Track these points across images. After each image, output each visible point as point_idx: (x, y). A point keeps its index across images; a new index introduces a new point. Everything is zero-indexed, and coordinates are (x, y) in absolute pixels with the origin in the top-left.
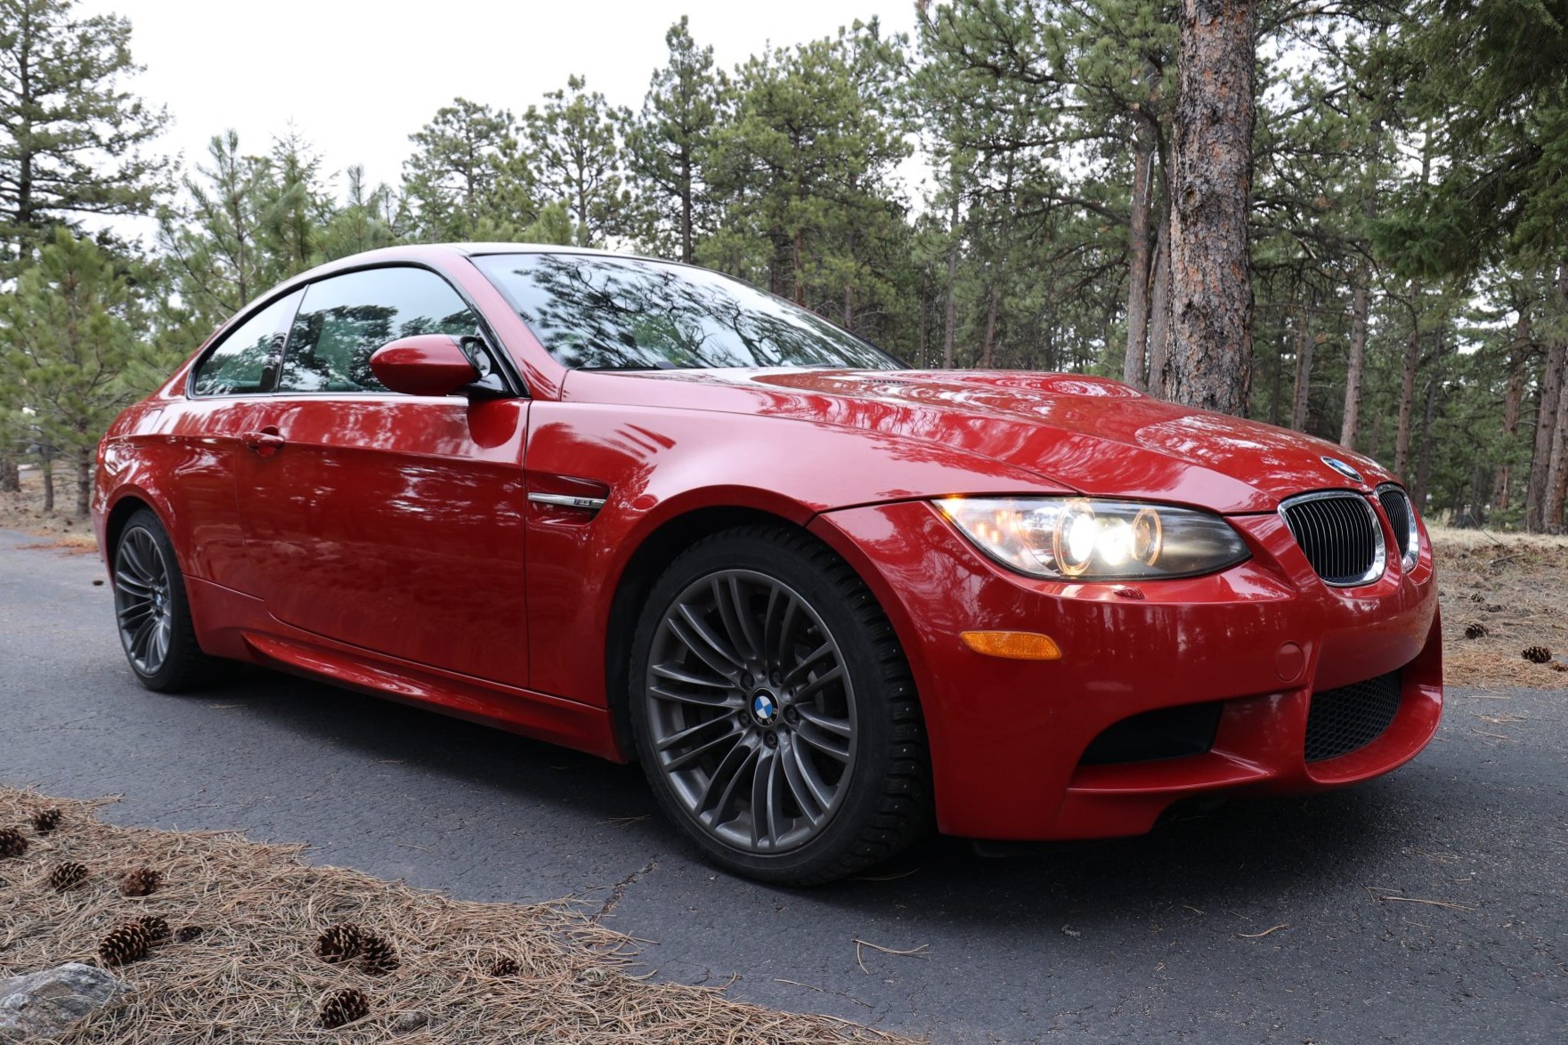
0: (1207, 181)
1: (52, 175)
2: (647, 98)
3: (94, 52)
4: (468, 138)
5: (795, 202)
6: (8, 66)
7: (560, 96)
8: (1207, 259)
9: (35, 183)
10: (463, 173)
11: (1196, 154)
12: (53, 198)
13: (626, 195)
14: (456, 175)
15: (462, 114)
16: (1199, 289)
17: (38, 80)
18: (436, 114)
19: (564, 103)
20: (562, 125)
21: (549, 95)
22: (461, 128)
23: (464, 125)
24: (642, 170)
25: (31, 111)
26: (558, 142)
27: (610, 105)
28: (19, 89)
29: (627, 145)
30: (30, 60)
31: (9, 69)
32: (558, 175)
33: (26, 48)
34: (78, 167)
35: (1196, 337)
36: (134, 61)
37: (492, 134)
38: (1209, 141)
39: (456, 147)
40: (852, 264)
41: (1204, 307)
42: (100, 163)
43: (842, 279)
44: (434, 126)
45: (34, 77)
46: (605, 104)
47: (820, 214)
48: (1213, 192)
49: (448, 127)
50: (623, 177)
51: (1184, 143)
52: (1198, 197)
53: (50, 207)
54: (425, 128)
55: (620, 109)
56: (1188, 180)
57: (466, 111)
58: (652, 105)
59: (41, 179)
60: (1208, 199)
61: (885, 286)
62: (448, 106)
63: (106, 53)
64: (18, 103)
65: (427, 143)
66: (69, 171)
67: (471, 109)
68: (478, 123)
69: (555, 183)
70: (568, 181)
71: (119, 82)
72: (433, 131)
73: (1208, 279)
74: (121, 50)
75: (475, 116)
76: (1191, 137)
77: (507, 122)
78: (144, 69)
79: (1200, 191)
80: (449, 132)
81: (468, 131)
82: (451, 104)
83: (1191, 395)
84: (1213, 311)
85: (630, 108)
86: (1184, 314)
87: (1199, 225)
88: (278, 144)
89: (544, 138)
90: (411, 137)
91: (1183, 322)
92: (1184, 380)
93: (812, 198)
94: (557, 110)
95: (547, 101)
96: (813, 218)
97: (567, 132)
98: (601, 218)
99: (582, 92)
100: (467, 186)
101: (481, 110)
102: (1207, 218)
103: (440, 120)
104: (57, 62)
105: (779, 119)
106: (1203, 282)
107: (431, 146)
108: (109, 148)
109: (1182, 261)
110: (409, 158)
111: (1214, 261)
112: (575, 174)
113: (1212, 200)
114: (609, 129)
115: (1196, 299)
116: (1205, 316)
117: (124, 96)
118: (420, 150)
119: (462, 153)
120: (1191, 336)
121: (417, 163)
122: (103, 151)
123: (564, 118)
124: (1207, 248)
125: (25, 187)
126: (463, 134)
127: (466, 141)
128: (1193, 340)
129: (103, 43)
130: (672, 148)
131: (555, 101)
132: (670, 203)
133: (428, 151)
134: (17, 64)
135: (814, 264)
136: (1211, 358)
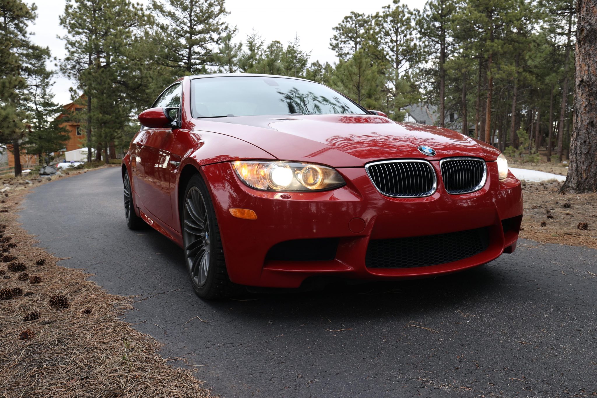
0: (590, 24)
1: (198, 53)
2: (426, 4)
3: (212, 9)
4: (356, 27)
5: (488, 43)
6: (185, 17)
7: (389, 7)
8: (590, 60)
9: (193, 57)
10: (353, 41)
11: (585, 12)
12: (198, 61)
13: (415, 44)
14: (351, 42)
15: (354, 18)
16: (586, 73)
17: (195, 21)
18: (343, 19)
19: (391, 10)
20: (390, 19)
21: (384, 7)
22: (353, 23)
23: (354, 22)
24: (424, 34)
25: (192, 32)
26: (388, 26)
27: (410, 9)
28: (189, 24)
29: (416, 24)
30: (193, 14)
31: (186, 18)
32: (388, 39)
33: (191, 10)
34: (207, 50)
35: (584, 95)
36: (226, 10)
37: (365, 25)
38: (591, 6)
39: (350, 30)
40: (514, 68)
41: (588, 82)
42: (214, 48)
43: (510, 74)
44: (342, 24)
45: (193, 20)
46: (408, 9)
47: (500, 47)
48: (593, 29)
49: (348, 23)
50: (415, 37)
51: (580, 8)
52: (585, 32)
53: (197, 65)
54: (339, 24)
55: (414, 10)
56: (582, 24)
57: (355, 16)
58: (428, 7)
59: (194, 55)
60: (590, 33)
61: (531, 76)
62: (348, 15)
63: (216, 9)
64: (188, 30)
65: (340, 30)
66: (203, 52)
67: (357, 15)
68: (359, 21)
69: (387, 43)
70: (392, 41)
71: (222, 18)
72: (342, 26)
73: (590, 68)
74: (221, 7)
75: (359, 18)
76: (583, 5)
77: (371, 19)
78: (230, 13)
79: (586, 29)
80: (348, 25)
81: (356, 24)
82: (349, 14)
83: (582, 121)
84: (593, 83)
85: (419, 9)
86: (579, 85)
87: (586, 45)
88: (249, 38)
89: (382, 25)
90: (333, 29)
91: (579, 89)
92: (579, 115)
93: (496, 41)
94: (388, 13)
95: (384, 10)
96: (496, 49)
97: (391, 21)
98: (405, 56)
99: (398, 4)
100: (354, 46)
101: (361, 15)
102: (590, 41)
103: (345, 21)
104: (201, 14)
105: (481, 8)
106: (588, 70)
107: (341, 31)
108: (217, 42)
109: (579, 61)
110: (333, 37)
111: (594, 60)
112: (395, 39)
113: (592, 33)
114: (409, 19)
115: (585, 78)
116: (589, 86)
117: (223, 24)
118: (336, 33)
119: (353, 33)
120: (582, 95)
121: (335, 38)
122: (215, 43)
123: (390, 16)
124: (590, 55)
125: (189, 58)
126: (353, 26)
127: (355, 28)
128: (583, 97)
129: (216, 6)
130: (437, 24)
131: (387, 9)
132: (436, 47)
133: (340, 33)
134: (188, 16)
135: (496, 69)
136: (591, 105)
